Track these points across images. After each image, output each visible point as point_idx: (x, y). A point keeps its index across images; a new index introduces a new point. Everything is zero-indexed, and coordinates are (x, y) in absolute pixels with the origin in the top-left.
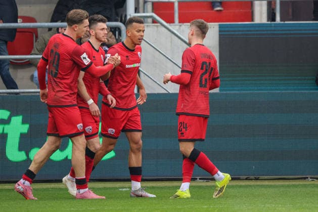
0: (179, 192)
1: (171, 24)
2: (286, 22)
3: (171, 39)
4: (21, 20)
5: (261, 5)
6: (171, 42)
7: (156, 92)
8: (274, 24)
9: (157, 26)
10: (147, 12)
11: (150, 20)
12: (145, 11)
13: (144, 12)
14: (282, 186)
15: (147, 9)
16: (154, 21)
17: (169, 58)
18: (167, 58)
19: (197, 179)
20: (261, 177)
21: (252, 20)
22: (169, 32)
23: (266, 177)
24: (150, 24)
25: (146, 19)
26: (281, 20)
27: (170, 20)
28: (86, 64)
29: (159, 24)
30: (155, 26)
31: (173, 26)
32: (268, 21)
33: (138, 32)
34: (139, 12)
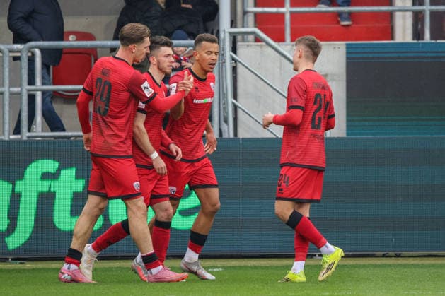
0: (290, 275)
1: (281, 43)
2: (438, 41)
3: (281, 63)
4: (75, 37)
5: (404, 18)
6: (280, 68)
7: (260, 137)
8: (422, 43)
9: (261, 46)
10: (248, 27)
11: (251, 38)
12: (245, 25)
13: (243, 27)
14: (433, 266)
15: (247, 22)
16: (258, 39)
17: (278, 89)
18: (275, 90)
19: (315, 255)
20: (404, 253)
21: (392, 38)
22: (278, 55)
23: (411, 254)
24: (252, 43)
25: (245, 37)
26: (432, 38)
27: (280, 38)
28: (148, 96)
29: (264, 43)
30: (258, 45)
31: (283, 46)
32: (413, 39)
33: (209, 54)
34: (236, 27)
